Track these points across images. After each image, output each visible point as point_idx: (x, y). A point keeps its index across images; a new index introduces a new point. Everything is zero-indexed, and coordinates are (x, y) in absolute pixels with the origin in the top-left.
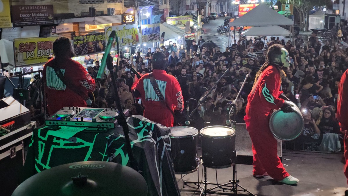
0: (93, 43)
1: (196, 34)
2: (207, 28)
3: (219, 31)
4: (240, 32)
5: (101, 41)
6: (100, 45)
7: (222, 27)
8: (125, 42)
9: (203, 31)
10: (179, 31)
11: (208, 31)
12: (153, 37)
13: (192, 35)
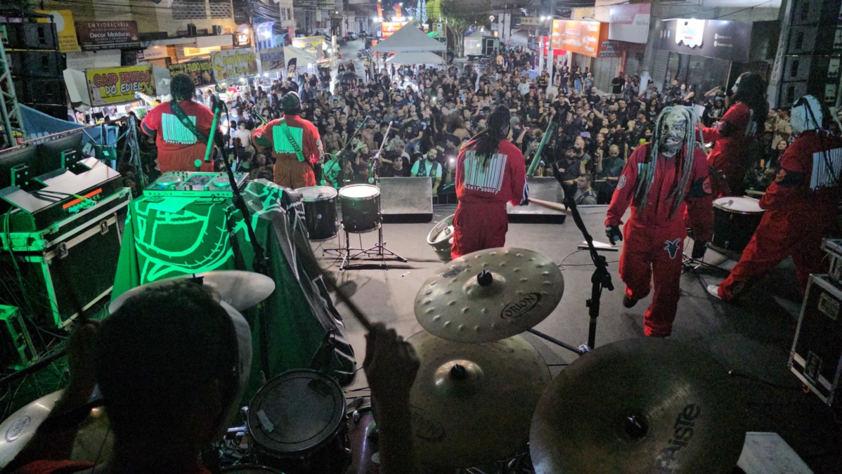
0: (197, 74)
1: (331, 60)
2: (343, 51)
3: (360, 56)
4: (385, 58)
5: (207, 70)
6: (207, 75)
7: (362, 51)
8: (240, 71)
9: (340, 55)
10: (308, 57)
11: (346, 55)
12: (276, 64)
13: (325, 60)
